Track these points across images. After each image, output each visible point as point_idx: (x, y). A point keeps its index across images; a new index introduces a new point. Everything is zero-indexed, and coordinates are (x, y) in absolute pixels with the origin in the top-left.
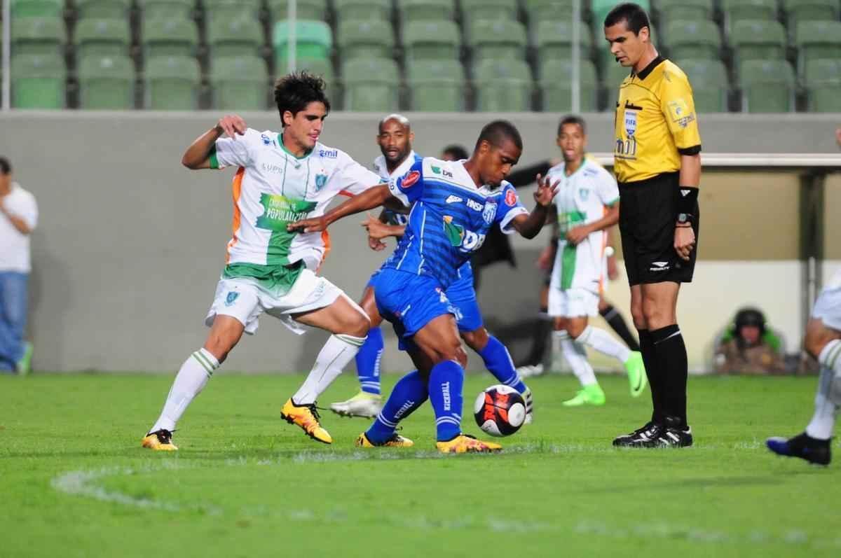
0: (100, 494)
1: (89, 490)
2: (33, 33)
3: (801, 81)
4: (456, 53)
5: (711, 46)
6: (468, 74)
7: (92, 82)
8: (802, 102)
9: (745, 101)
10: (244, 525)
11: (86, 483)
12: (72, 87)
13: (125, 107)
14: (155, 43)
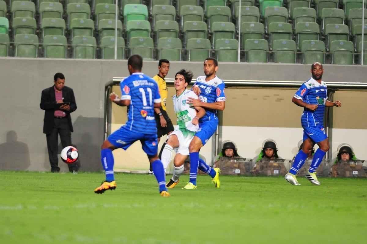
6: (69, 42)
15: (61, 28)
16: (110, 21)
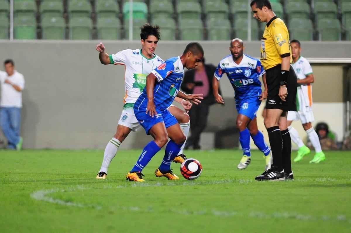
0: (51, 200)
1: (46, 199)
2: (23, 8)
3: (343, 27)
4: (199, 16)
5: (306, 13)
6: (204, 25)
7: (48, 28)
8: (344, 36)
9: (320, 36)
10: (111, 213)
11: (45, 195)
12: (39, 30)
13: (61, 39)
14: (73, 12)
15: (196, 12)
16: (243, 5)
